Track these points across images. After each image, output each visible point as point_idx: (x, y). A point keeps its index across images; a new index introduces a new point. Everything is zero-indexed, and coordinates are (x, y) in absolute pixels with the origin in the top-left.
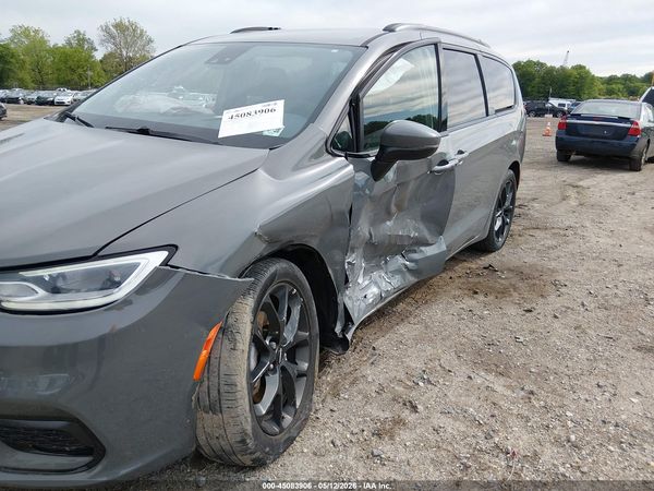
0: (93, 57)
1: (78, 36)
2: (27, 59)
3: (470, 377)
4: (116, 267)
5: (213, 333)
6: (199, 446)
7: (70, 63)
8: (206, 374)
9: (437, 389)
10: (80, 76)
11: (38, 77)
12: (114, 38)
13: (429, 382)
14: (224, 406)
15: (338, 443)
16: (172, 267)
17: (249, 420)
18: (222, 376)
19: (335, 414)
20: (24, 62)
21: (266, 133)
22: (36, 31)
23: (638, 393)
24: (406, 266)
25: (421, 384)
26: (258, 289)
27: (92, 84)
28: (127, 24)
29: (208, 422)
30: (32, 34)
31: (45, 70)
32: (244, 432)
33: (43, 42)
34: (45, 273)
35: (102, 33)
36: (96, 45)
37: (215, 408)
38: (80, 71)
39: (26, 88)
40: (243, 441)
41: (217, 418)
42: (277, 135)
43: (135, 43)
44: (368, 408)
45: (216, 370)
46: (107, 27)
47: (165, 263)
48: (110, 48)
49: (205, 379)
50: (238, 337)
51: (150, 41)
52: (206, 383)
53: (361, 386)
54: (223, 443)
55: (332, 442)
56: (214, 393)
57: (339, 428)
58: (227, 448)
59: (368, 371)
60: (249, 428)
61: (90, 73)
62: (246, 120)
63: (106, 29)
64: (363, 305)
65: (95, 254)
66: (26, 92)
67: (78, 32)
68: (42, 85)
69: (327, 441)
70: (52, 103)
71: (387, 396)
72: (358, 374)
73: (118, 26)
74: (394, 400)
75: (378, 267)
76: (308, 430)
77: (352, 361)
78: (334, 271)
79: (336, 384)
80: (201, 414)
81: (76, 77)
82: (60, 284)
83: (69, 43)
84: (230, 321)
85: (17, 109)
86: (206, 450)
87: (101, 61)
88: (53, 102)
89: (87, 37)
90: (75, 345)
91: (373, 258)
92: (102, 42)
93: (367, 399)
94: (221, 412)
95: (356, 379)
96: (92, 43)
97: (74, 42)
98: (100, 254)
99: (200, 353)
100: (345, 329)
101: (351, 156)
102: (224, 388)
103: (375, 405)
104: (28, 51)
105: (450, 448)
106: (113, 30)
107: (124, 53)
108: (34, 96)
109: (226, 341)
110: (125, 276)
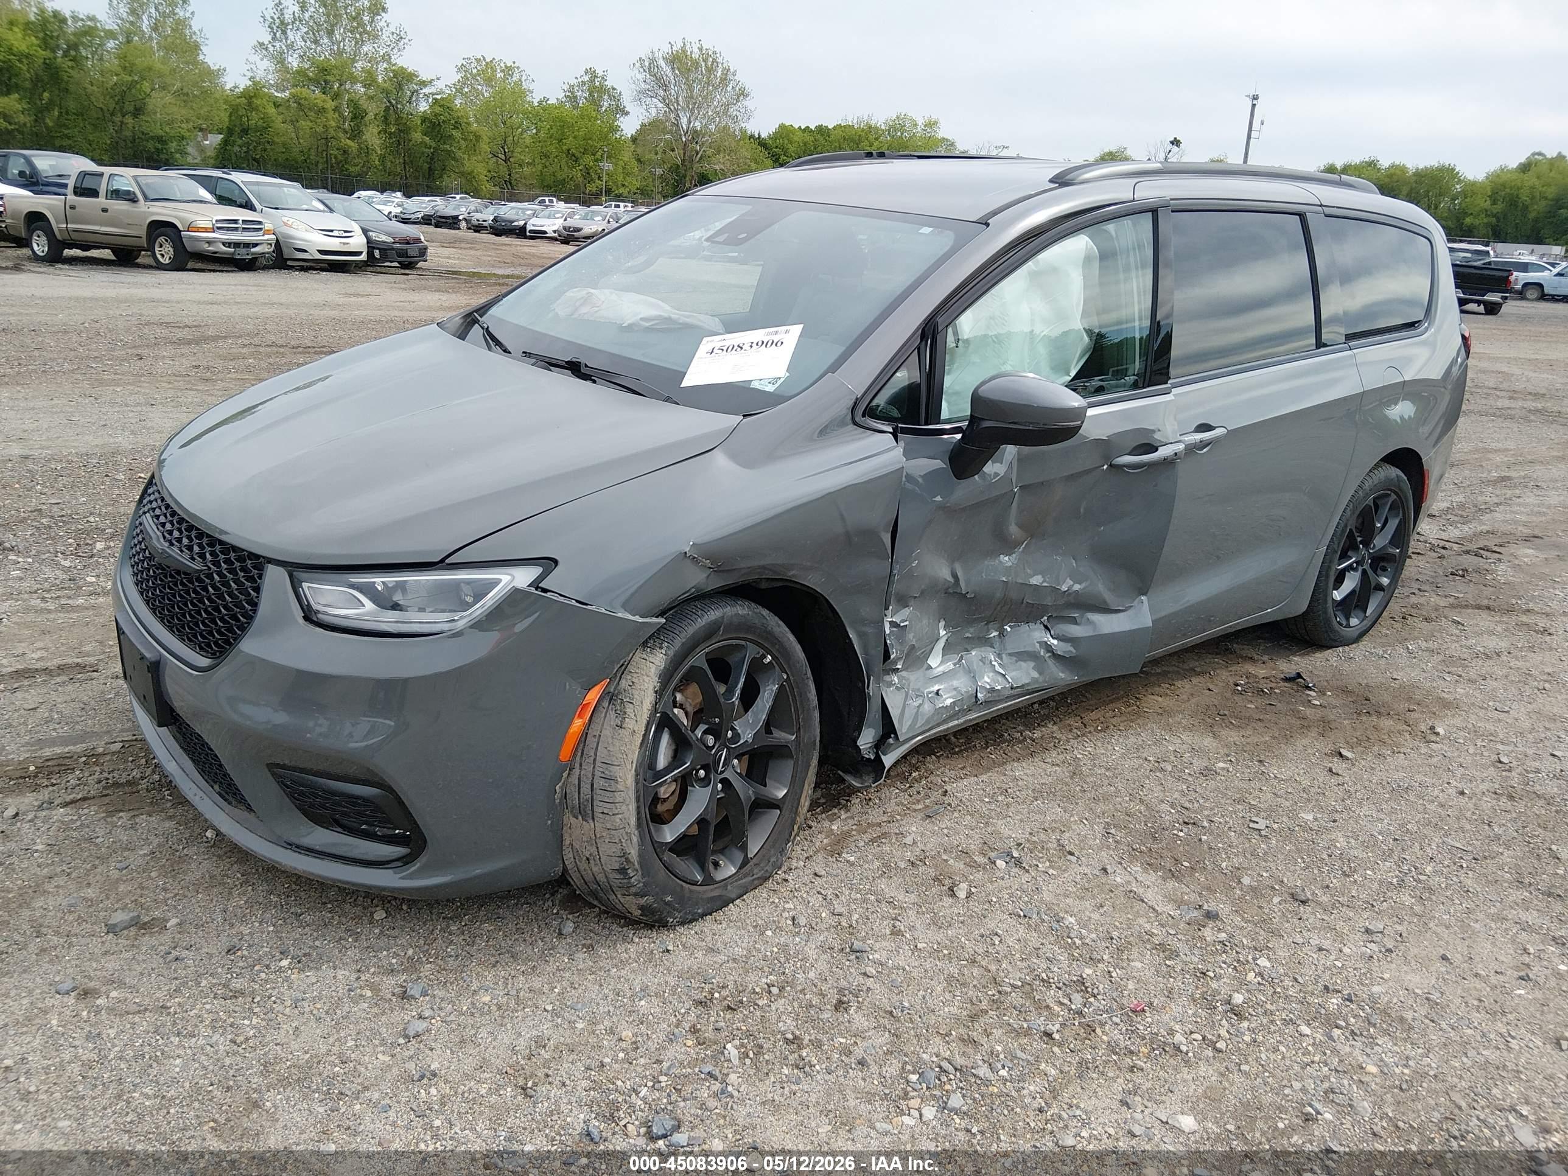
0: (617, 129)
1: (592, 80)
2: (485, 132)
3: (1105, 870)
4: (468, 582)
5: (593, 696)
6: (565, 870)
7: (570, 142)
8: (578, 758)
9: (1026, 877)
10: (587, 170)
11: (503, 170)
12: (665, 86)
13: (1018, 863)
14: (597, 810)
15: (802, 921)
16: (545, 591)
17: (635, 839)
18: (598, 763)
19: (818, 881)
20: (478, 138)
21: (755, 385)
22: (508, 70)
23: (1444, 958)
24: (1048, 648)
25: (1000, 863)
26: (678, 642)
27: (608, 191)
28: (696, 55)
29: (577, 831)
30: (500, 75)
31: (518, 155)
32: (625, 855)
33: (519, 93)
34: (379, 581)
35: (641, 77)
36: (627, 102)
37: (586, 811)
38: (588, 160)
39: (476, 194)
40: (623, 871)
41: (588, 826)
42: (770, 388)
43: (708, 98)
44: (882, 884)
45: (592, 754)
46: (653, 60)
47: (536, 584)
48: (655, 109)
49: (577, 765)
50: (629, 709)
51: (743, 94)
52: (576, 771)
53: (887, 848)
54: (595, 869)
55: (793, 919)
56: (586, 788)
57: (815, 901)
58: (601, 878)
59: (914, 829)
60: (634, 853)
61: (607, 166)
62: (734, 357)
63: (650, 67)
64: (927, 708)
65: (443, 561)
66: (474, 203)
67: (592, 74)
68: (509, 191)
69: (786, 914)
70: (521, 232)
71: (927, 871)
72: (894, 828)
73: (679, 60)
74: (936, 879)
75: (983, 641)
76: (762, 893)
77: (891, 807)
78: (861, 635)
79: (846, 836)
80: (568, 819)
81: (578, 174)
82: (398, 597)
83: (572, 98)
84: (624, 684)
85: (452, 244)
86: (575, 879)
87: (634, 139)
88: (524, 228)
89: (609, 83)
90: (405, 681)
91: (971, 622)
92: (641, 95)
93: (887, 870)
94: (593, 819)
95: (884, 835)
96: (616, 98)
97: (582, 95)
98: (447, 561)
99: (571, 723)
100: (880, 745)
101: (905, 431)
102: (599, 783)
103: (897, 880)
104: (487, 113)
105: (993, 968)
106: (666, 69)
107: (684, 122)
108: (487, 215)
109: (612, 714)
110: (479, 597)
